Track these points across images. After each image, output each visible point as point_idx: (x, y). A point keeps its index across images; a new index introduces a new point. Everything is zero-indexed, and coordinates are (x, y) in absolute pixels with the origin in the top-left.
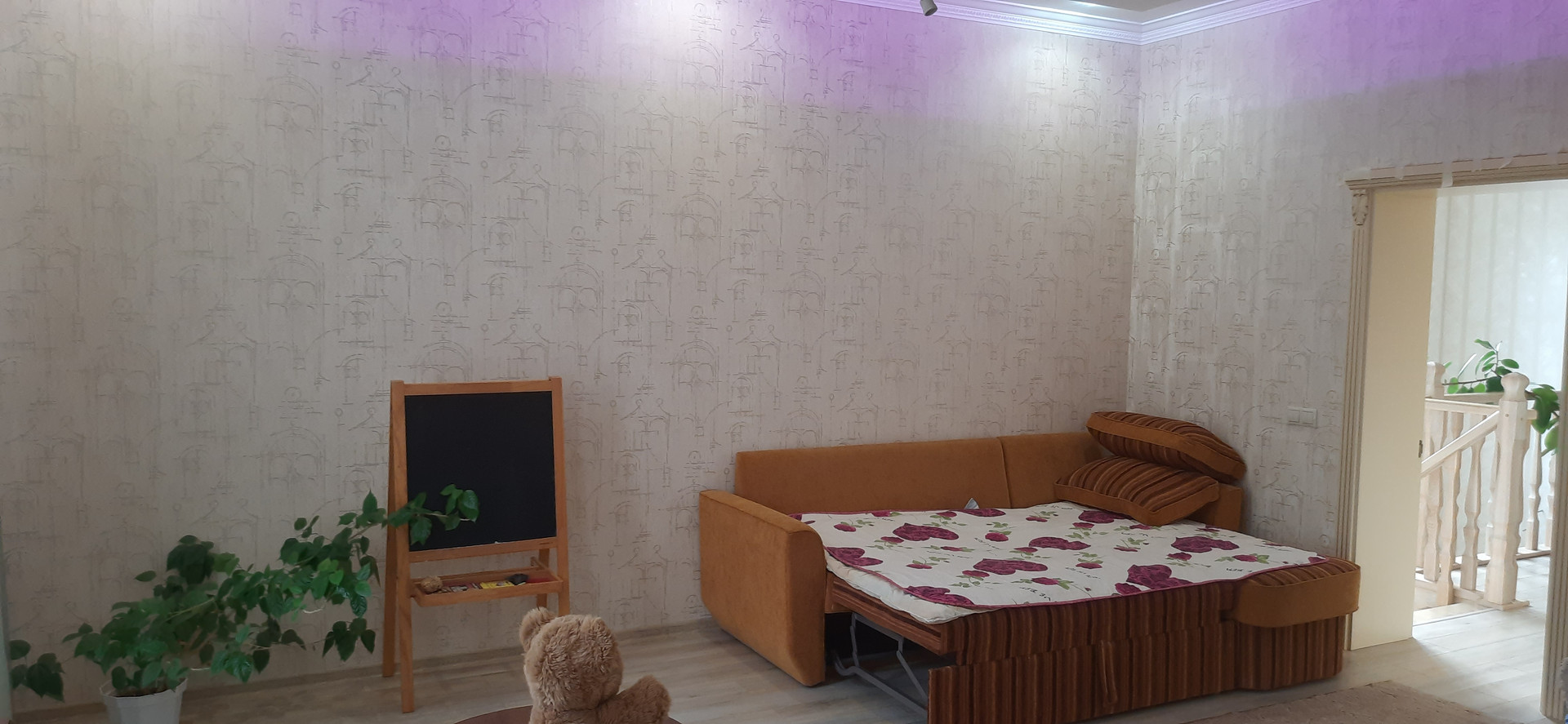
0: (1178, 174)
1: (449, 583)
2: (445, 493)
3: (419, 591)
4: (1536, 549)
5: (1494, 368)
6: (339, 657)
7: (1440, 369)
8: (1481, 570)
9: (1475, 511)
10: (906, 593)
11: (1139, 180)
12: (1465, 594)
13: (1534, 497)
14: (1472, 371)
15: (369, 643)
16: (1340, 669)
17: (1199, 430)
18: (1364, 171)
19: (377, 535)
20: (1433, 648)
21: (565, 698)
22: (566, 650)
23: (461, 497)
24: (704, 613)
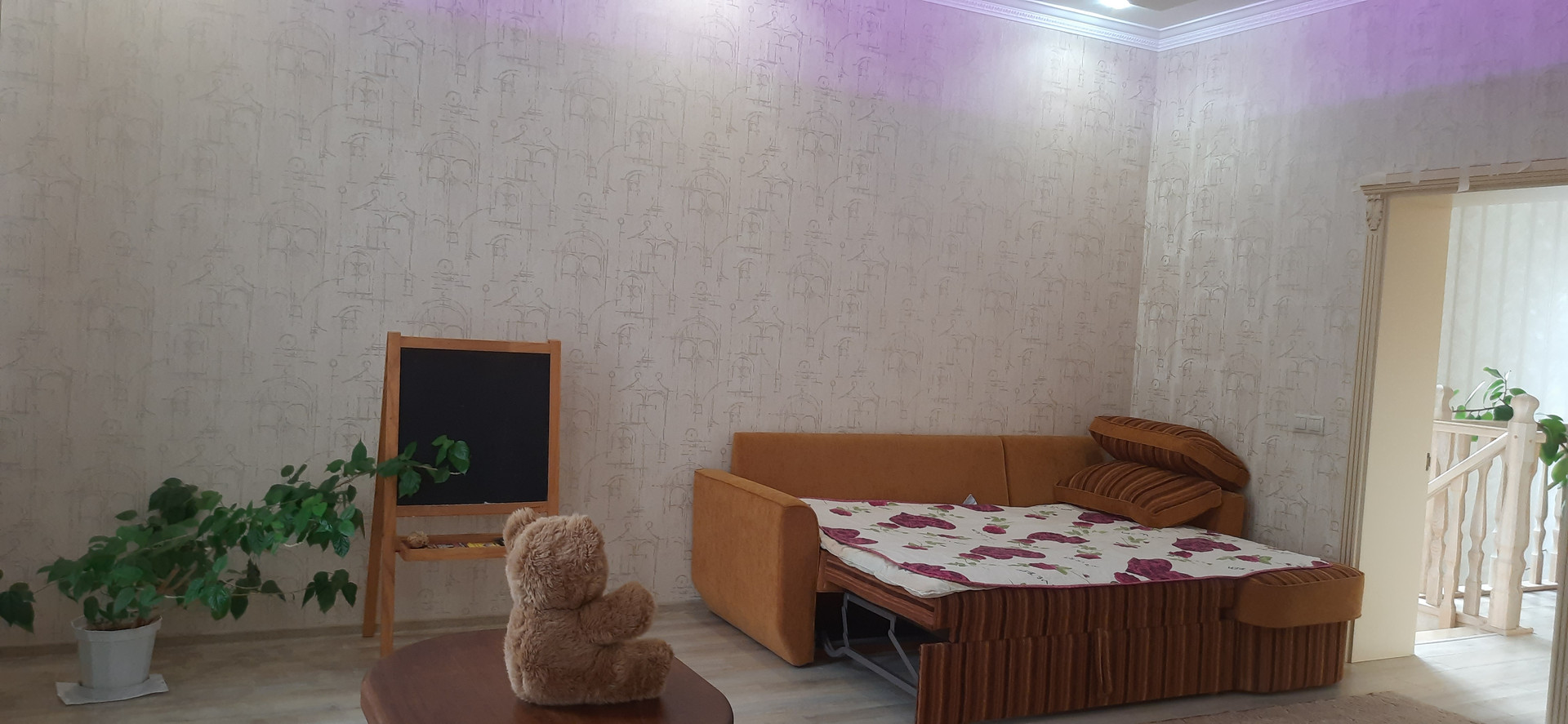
0: (1190, 180)
1: (435, 541)
2: (436, 443)
3: (404, 546)
4: (1540, 584)
5: (1502, 397)
6: (318, 607)
7: (1449, 393)
8: (1483, 599)
9: (1481, 535)
10: (901, 568)
11: (1151, 187)
12: (1468, 619)
13: (1539, 530)
14: (1481, 398)
15: (350, 596)
16: (1341, 678)
17: (1203, 435)
18: (1379, 176)
19: (365, 485)
20: (1434, 665)
21: (547, 596)
22: (551, 548)
23: (451, 448)
24: (693, 595)
